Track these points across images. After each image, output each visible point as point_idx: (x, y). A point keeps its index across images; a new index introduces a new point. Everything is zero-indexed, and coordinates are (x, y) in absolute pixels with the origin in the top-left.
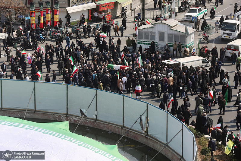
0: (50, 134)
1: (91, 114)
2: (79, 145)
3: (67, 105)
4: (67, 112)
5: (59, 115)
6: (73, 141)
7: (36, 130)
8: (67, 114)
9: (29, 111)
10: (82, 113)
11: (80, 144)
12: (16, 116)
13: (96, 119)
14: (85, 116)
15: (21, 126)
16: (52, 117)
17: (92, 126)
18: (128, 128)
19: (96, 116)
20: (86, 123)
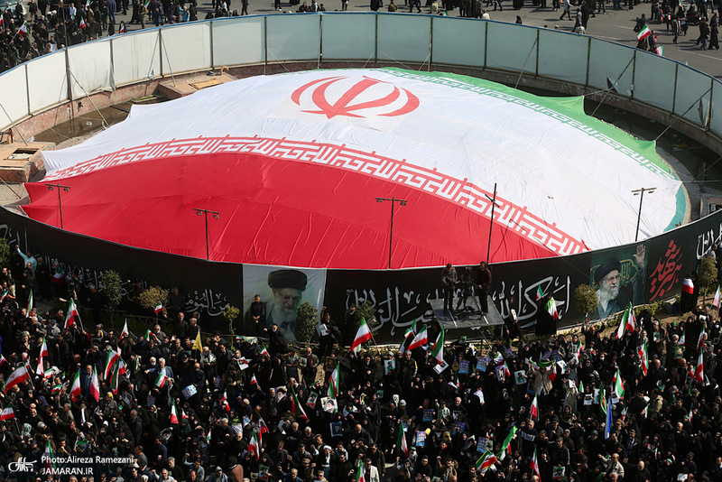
0: (544, 113)
1: (624, 88)
2: (590, 135)
3: (588, 70)
4: (587, 83)
5: (574, 85)
6: (582, 127)
7: (523, 104)
8: (587, 85)
9: (526, 75)
10: (610, 84)
11: (591, 133)
12: (506, 81)
13: (632, 98)
14: (614, 89)
15: (500, 96)
16: (562, 88)
17: (623, 107)
18: (678, 116)
19: (632, 92)
20: (616, 102)
